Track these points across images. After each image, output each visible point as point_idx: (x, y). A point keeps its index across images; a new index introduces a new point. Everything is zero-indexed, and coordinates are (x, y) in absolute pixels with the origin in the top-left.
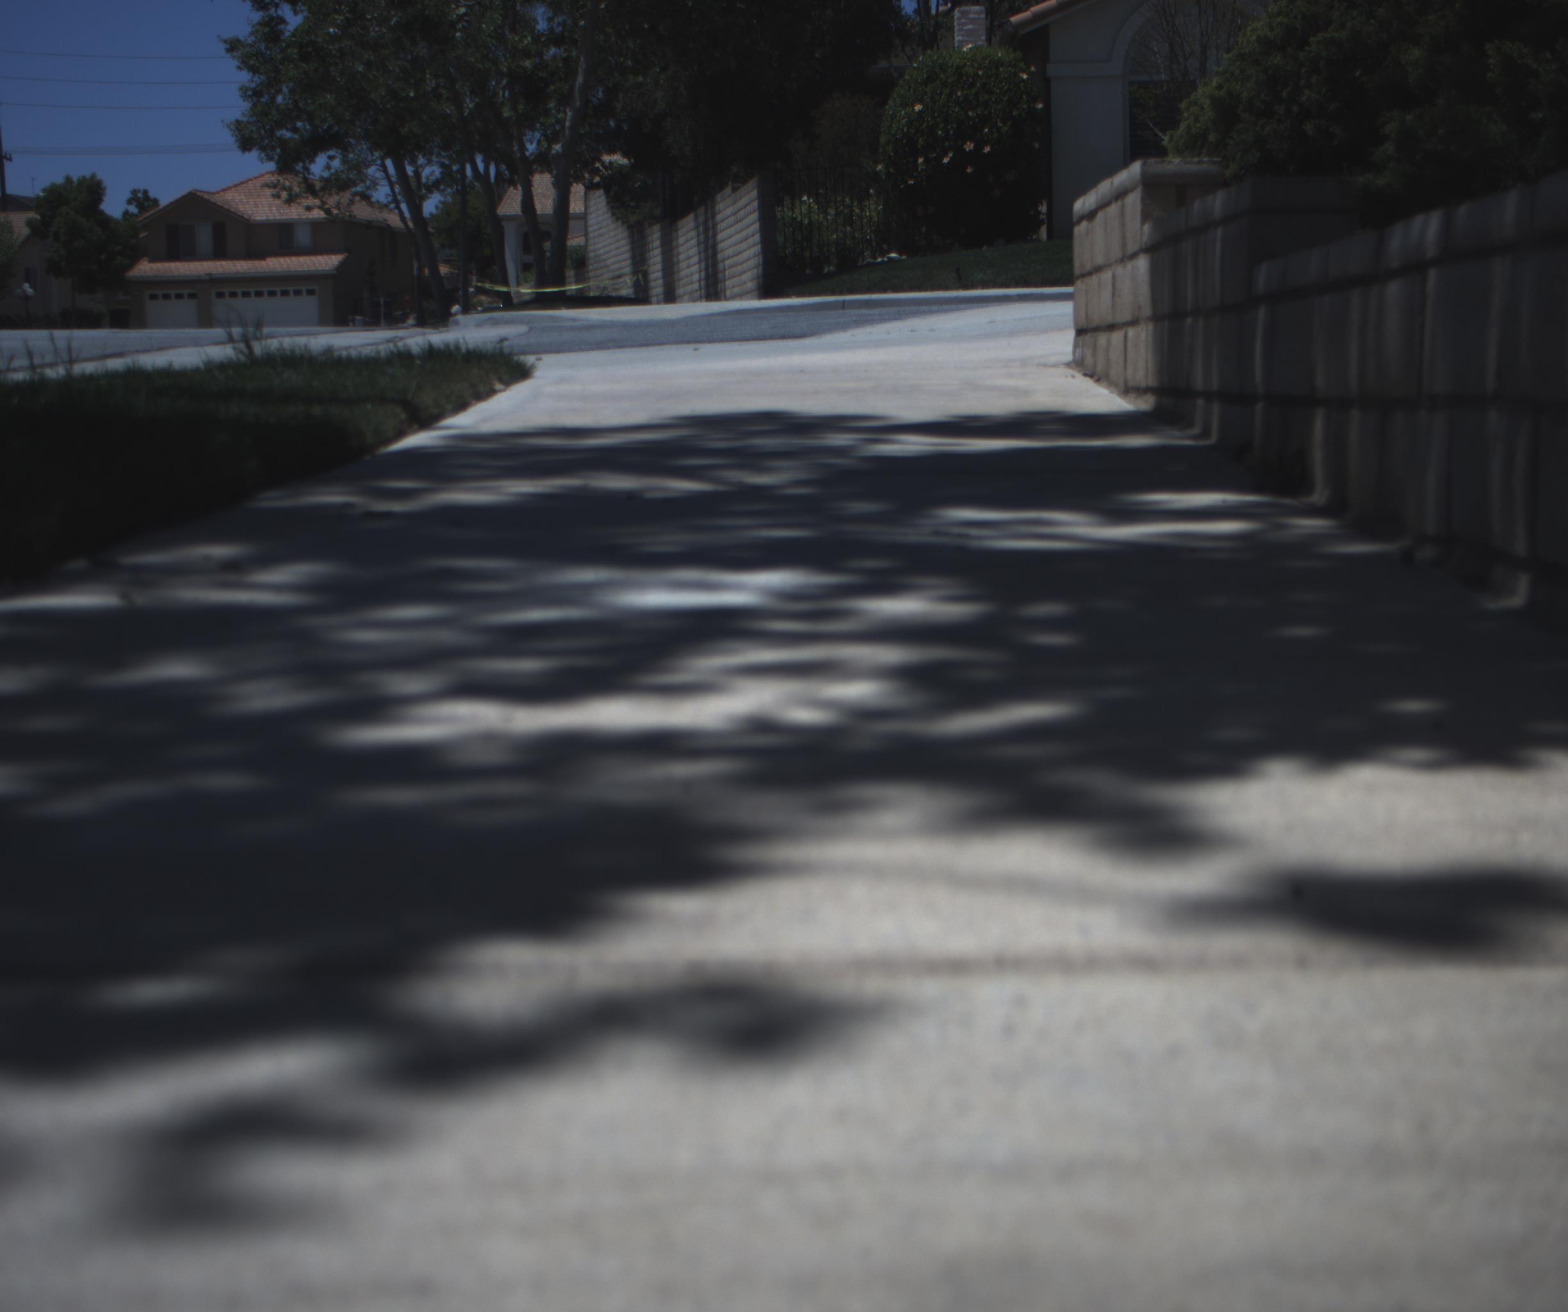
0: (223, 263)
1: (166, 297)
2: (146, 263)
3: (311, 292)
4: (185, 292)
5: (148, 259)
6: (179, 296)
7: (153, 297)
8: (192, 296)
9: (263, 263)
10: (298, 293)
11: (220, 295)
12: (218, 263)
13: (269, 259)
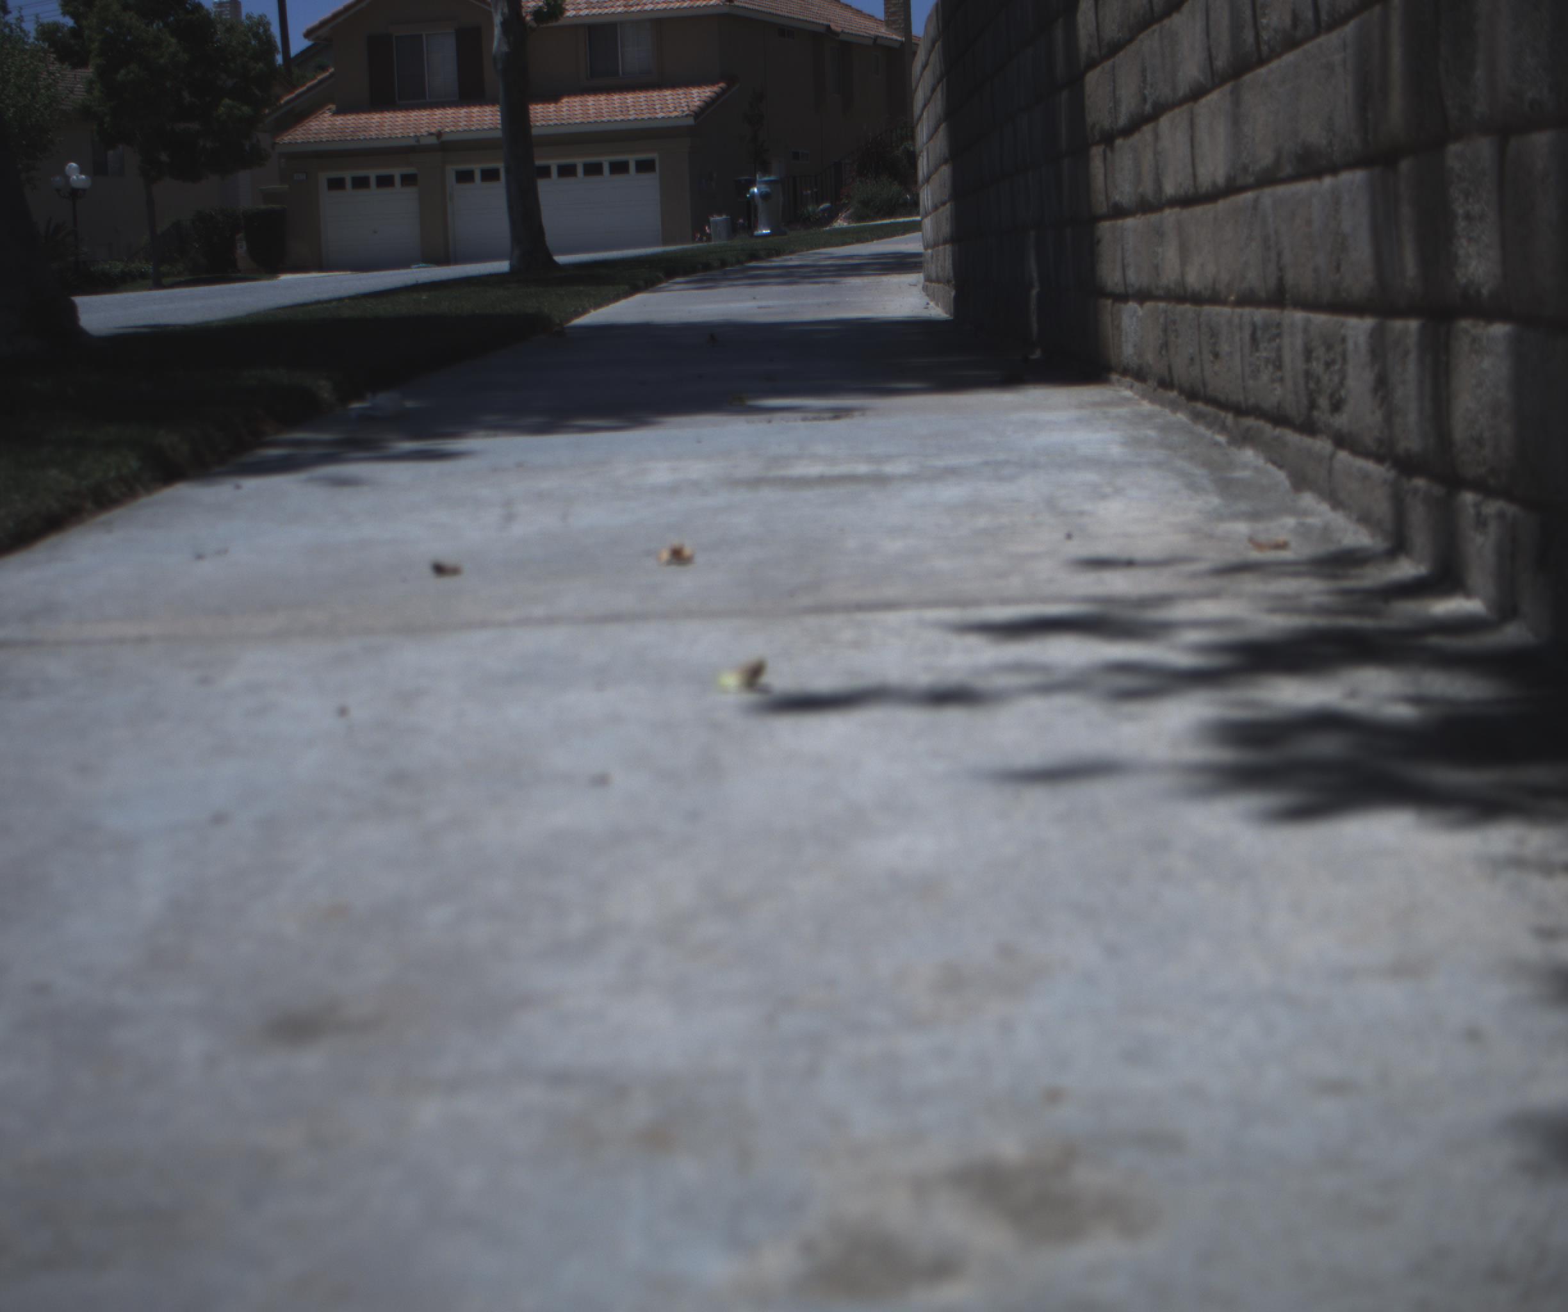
0: (475, 110)
1: (361, 183)
2: (327, 115)
3: (645, 166)
4: (397, 172)
5: (333, 107)
6: (385, 182)
7: (336, 184)
8: (408, 180)
9: (552, 107)
10: (619, 168)
11: (465, 177)
12: (463, 111)
13: (565, 100)
